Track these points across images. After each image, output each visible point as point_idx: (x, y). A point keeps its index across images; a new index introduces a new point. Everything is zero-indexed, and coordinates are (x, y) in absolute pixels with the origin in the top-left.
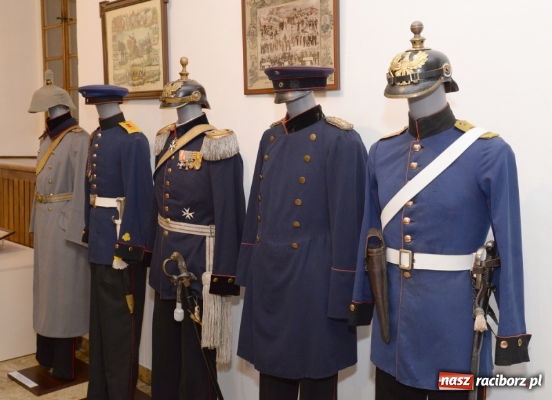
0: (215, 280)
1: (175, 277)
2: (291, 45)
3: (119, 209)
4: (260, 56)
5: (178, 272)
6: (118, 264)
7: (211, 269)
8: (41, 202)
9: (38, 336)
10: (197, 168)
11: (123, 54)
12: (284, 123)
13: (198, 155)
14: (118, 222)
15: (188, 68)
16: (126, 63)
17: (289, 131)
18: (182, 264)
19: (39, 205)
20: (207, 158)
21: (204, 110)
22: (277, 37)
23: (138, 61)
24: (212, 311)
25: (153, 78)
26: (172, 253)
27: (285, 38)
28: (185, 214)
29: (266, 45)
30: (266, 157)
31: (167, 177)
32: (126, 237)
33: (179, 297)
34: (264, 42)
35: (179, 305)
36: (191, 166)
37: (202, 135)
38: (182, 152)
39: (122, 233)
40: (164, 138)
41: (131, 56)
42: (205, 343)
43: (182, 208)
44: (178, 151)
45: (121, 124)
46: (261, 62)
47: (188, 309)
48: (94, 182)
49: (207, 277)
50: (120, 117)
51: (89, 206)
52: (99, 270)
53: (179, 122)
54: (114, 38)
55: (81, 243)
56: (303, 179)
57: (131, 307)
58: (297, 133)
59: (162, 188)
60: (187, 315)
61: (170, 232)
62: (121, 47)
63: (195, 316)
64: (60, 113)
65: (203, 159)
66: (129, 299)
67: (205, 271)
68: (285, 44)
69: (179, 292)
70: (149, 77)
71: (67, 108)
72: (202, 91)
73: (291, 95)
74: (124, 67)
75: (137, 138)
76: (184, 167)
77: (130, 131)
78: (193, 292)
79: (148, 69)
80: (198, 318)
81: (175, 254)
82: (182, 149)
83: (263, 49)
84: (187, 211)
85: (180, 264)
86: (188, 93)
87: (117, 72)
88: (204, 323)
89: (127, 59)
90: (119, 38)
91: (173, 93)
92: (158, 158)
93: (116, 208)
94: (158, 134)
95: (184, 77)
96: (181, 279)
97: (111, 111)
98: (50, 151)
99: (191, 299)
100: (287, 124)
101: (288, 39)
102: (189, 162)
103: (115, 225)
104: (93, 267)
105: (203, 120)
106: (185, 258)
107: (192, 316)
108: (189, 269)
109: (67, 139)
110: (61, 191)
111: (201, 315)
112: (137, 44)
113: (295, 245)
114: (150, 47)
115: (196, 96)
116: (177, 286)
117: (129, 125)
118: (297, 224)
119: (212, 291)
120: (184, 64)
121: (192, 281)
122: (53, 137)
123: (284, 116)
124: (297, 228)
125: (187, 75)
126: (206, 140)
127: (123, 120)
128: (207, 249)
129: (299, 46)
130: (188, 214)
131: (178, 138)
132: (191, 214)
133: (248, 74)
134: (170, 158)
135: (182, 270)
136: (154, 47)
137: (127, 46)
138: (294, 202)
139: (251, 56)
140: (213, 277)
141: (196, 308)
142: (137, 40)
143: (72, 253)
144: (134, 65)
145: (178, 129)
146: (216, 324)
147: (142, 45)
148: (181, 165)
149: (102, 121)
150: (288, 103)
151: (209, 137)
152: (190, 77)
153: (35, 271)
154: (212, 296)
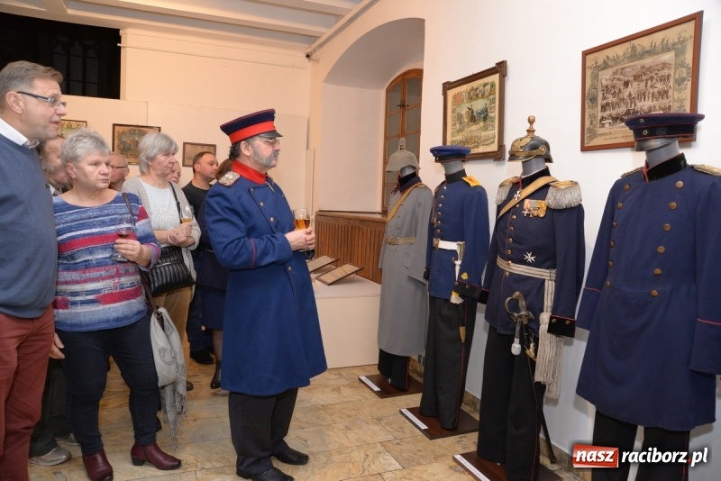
0: (554, 320)
1: (516, 315)
2: (637, 101)
3: (458, 252)
4: (600, 115)
5: (518, 310)
6: (455, 299)
7: (549, 310)
8: (390, 244)
9: (381, 351)
10: (542, 216)
11: (460, 123)
12: (645, 171)
13: (543, 204)
14: (458, 263)
15: (535, 126)
16: (464, 130)
17: (650, 179)
18: (522, 303)
19: (388, 246)
20: (552, 206)
21: (547, 164)
22: (621, 96)
23: (474, 127)
24: (547, 349)
25: (488, 141)
26: (514, 292)
27: (630, 95)
28: (527, 257)
29: (608, 104)
30: (620, 205)
31: (511, 223)
32: (465, 276)
33: (517, 334)
34: (605, 101)
35: (517, 340)
36: (535, 213)
37: (547, 186)
38: (527, 201)
39: (461, 273)
40: (507, 190)
41: (468, 124)
42: (538, 377)
43: (525, 252)
44: (524, 200)
45: (464, 179)
46: (601, 120)
47: (524, 345)
48: (438, 228)
49: (545, 318)
50: (463, 173)
51: (432, 248)
52: (437, 304)
53: (523, 174)
54: (454, 111)
55: (421, 279)
56: (668, 226)
57: (463, 338)
58: (660, 181)
59: (505, 234)
60: (523, 350)
61: (511, 273)
62: (460, 117)
63: (530, 352)
64: (408, 172)
65: (547, 208)
66: (462, 330)
67: (542, 311)
68: (629, 101)
69: (518, 328)
70: (484, 141)
71: (414, 168)
72: (547, 145)
73: (655, 143)
74: (461, 134)
75: (479, 190)
76: (528, 215)
77: (472, 185)
78: (530, 330)
79: (483, 134)
80: (533, 354)
81: (517, 293)
82: (527, 198)
83: (604, 108)
84: (529, 255)
85: (520, 303)
86: (534, 147)
87: (454, 139)
88: (538, 360)
89: (464, 127)
90: (458, 110)
91: (522, 147)
92: (499, 208)
93: (455, 251)
94: (501, 186)
95: (531, 134)
96: (520, 317)
97: (456, 167)
98: (400, 202)
99: (528, 337)
100: (648, 173)
101: (633, 96)
102: (534, 210)
103: (455, 265)
104: (432, 299)
105: (546, 172)
106: (526, 297)
107: (527, 352)
108: (528, 308)
109: (413, 192)
110: (407, 236)
111: (536, 351)
112: (475, 114)
113: (655, 292)
114: (487, 115)
115: (543, 149)
116: (516, 323)
117: (470, 180)
118: (658, 271)
119: (550, 331)
120: (531, 122)
121: (530, 320)
122: (403, 191)
123: (643, 164)
124: (658, 275)
125: (534, 131)
126: (551, 189)
127: (465, 176)
128: (546, 291)
129: (646, 102)
130: (530, 258)
131: (523, 188)
132: (532, 258)
133: (586, 132)
134: (515, 206)
135: (522, 309)
136: (490, 115)
137: (465, 116)
138: (656, 249)
139: (590, 116)
140: (551, 318)
141: (532, 345)
142: (475, 110)
143: (411, 287)
144: (470, 132)
145: (523, 180)
146: (550, 362)
147: (480, 114)
148: (526, 212)
149: (448, 176)
150: (649, 151)
151: (553, 187)
152: (536, 134)
153: (381, 300)
154: (549, 335)
